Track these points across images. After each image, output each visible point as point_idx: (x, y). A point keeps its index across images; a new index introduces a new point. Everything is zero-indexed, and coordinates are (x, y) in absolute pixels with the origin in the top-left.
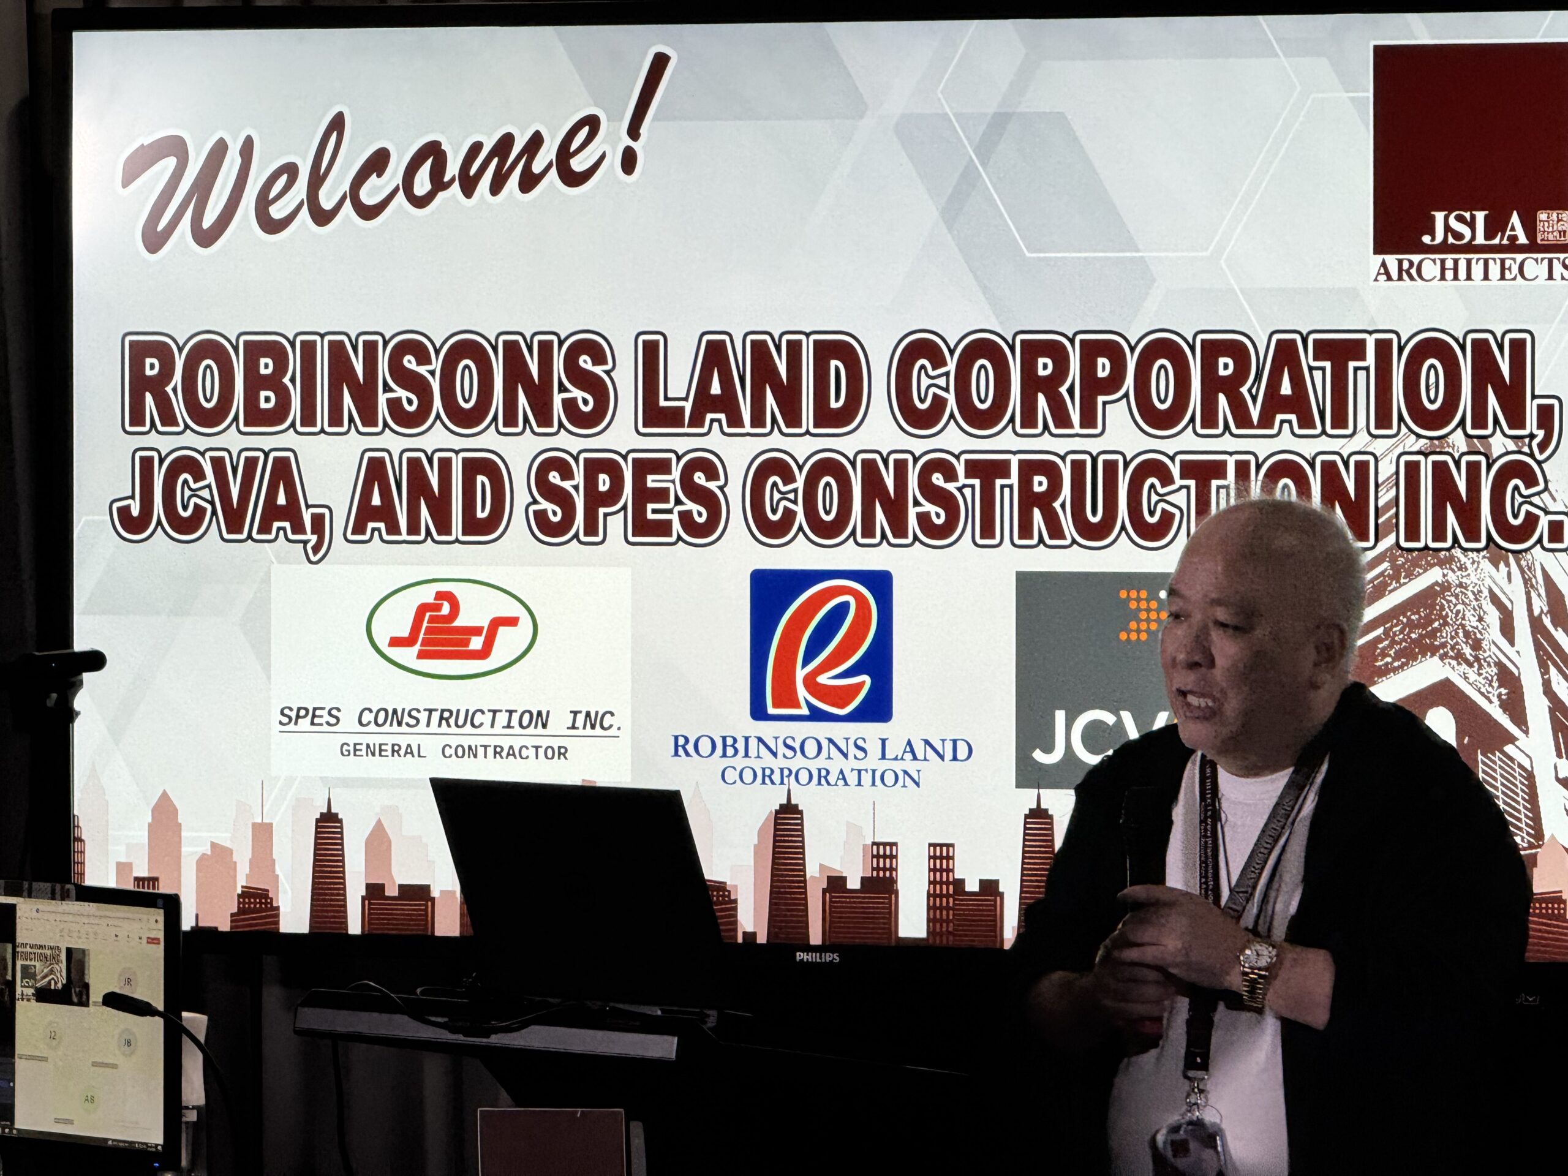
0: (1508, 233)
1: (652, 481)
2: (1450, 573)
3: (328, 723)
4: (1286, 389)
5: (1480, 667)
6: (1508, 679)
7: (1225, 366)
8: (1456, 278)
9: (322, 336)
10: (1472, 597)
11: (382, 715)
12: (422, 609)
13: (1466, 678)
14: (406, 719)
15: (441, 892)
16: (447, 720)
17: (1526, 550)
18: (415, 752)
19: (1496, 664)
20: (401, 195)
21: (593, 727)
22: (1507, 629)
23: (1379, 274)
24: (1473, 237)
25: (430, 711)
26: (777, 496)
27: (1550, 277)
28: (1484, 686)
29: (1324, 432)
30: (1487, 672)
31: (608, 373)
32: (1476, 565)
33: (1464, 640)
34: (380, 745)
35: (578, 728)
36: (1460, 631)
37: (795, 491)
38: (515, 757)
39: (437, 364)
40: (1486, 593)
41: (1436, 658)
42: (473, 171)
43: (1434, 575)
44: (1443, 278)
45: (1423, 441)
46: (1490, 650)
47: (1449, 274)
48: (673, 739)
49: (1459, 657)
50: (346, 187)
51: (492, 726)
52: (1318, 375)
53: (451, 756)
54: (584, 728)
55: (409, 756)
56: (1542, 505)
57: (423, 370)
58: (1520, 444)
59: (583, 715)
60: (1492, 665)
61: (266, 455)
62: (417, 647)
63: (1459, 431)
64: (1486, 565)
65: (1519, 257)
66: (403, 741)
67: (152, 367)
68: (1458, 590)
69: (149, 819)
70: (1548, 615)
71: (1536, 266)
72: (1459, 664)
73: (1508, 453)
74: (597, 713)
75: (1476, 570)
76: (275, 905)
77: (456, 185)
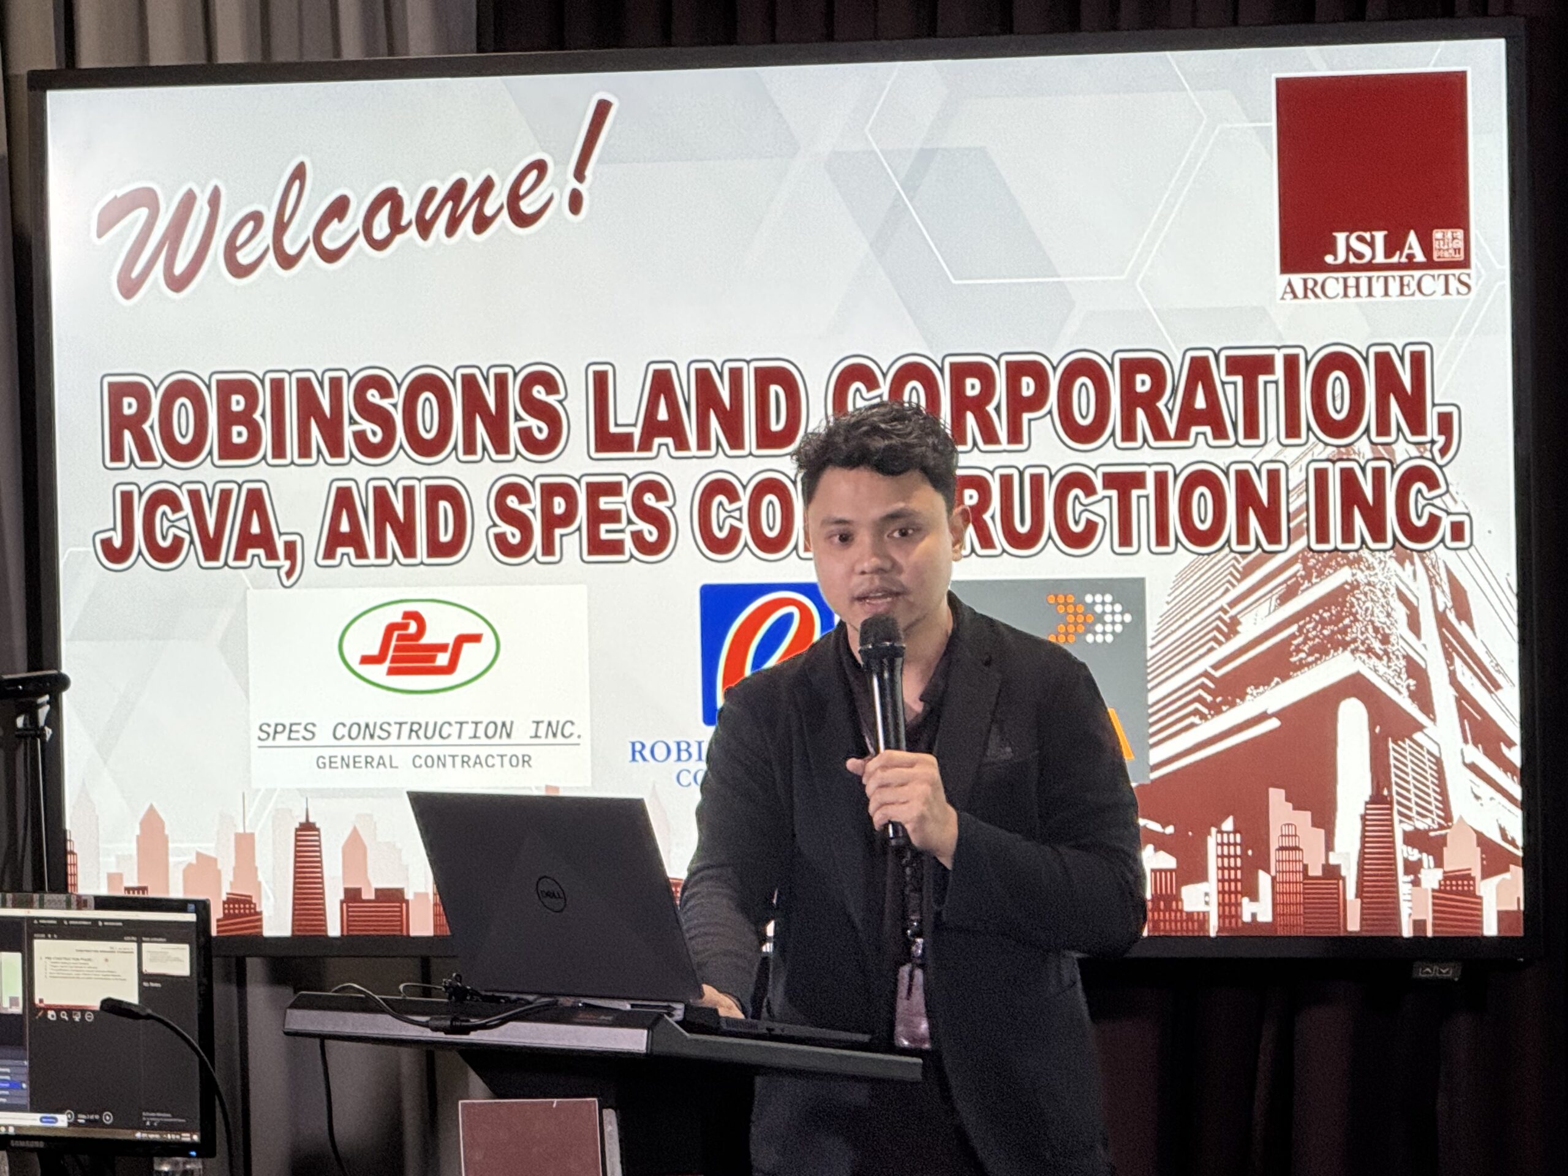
0: (1406, 251)
1: (606, 503)
2: (1359, 572)
3: (304, 738)
4: (1200, 403)
5: (1389, 659)
6: (1415, 670)
7: (1143, 383)
8: (1358, 295)
9: (290, 373)
10: (1380, 594)
11: (355, 729)
12: (391, 628)
13: (1376, 671)
14: (378, 732)
15: (416, 895)
16: (416, 732)
17: (1429, 550)
18: (387, 763)
19: (1404, 657)
20: (361, 239)
21: (555, 735)
22: (1414, 625)
23: (1285, 292)
24: (1373, 257)
25: (401, 724)
26: (723, 514)
27: (1447, 292)
28: (1393, 677)
29: (1237, 443)
30: (1396, 665)
31: (560, 402)
32: (1383, 565)
33: (1374, 635)
34: (354, 757)
35: (540, 737)
36: (1370, 628)
37: (740, 509)
38: (482, 766)
39: (399, 397)
40: (1393, 590)
41: (1348, 653)
42: (428, 215)
43: (1343, 576)
44: (1346, 295)
45: (1330, 449)
46: (1398, 643)
47: (1352, 292)
48: (630, 746)
49: (1369, 650)
50: (309, 232)
51: (460, 737)
52: (1230, 389)
53: (421, 766)
54: (547, 736)
55: (381, 767)
56: (1444, 507)
57: (385, 403)
58: (1422, 450)
59: (545, 724)
60: (1401, 658)
61: (240, 486)
62: (387, 664)
63: (1365, 437)
64: (1393, 564)
65: (1417, 274)
66: (376, 753)
67: (129, 405)
68: (1367, 588)
69: (138, 832)
70: (1452, 610)
71: (1432, 281)
72: (1369, 657)
73: (1411, 458)
74: (558, 722)
75: (1383, 569)
76: (258, 910)
77: (413, 228)
